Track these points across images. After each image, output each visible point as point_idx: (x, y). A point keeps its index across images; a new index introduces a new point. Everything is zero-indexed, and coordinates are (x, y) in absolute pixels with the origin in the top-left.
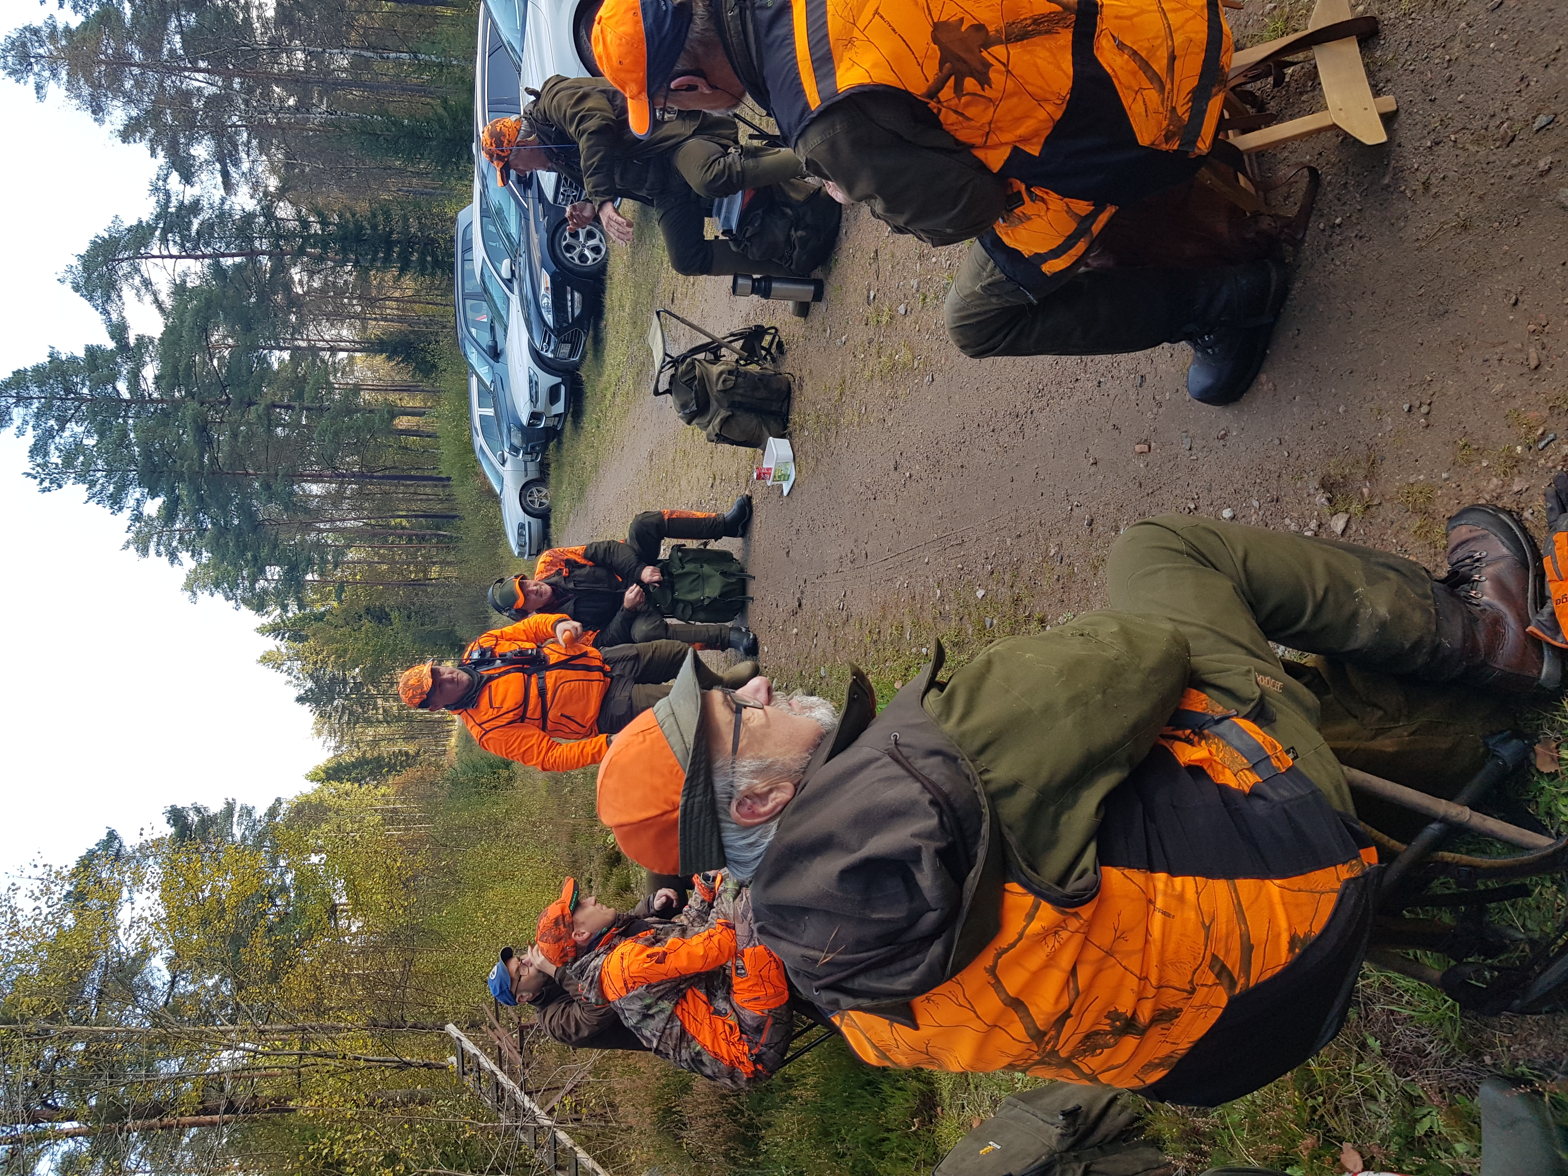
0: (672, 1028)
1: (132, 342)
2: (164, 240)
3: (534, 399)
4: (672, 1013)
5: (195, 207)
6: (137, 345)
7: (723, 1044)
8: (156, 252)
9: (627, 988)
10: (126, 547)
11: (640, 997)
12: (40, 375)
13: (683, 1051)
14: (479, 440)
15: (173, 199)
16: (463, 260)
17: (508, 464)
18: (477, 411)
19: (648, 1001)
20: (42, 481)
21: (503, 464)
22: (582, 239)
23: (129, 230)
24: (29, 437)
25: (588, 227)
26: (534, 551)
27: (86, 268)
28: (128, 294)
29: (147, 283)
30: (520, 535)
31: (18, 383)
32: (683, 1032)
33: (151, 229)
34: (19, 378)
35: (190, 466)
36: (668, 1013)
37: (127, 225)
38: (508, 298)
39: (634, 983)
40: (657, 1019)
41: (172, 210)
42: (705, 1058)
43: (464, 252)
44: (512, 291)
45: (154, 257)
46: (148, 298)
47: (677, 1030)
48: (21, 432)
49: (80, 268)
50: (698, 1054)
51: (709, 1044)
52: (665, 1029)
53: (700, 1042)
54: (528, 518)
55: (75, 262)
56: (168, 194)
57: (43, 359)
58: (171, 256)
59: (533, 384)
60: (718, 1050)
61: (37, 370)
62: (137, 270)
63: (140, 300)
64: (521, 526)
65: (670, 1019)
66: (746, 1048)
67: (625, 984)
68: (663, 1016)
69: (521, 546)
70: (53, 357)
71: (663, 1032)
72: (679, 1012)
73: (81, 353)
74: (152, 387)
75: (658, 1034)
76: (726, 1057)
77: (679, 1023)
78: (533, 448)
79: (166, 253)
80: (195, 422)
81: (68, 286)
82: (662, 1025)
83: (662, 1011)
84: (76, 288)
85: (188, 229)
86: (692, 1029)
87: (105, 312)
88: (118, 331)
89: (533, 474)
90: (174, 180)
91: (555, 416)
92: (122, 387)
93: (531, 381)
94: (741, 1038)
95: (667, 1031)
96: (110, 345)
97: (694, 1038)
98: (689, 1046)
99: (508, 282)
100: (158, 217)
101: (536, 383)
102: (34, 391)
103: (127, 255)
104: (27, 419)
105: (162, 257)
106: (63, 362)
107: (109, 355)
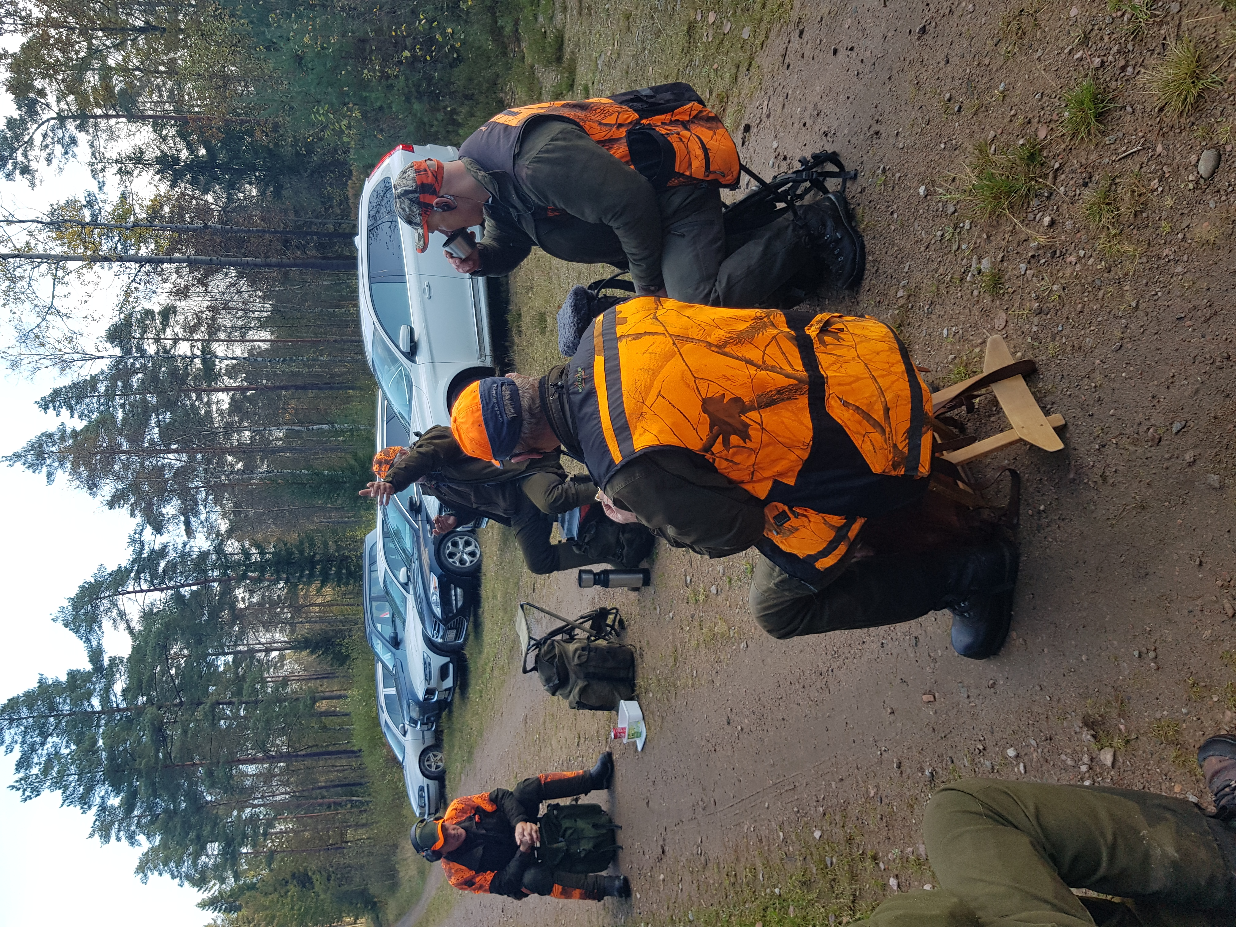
1: (106, 662)
2: (137, 579)
3: (428, 677)
5: (162, 552)
6: (110, 666)
8: (130, 589)
10: (91, 835)
12: (30, 699)
14: (385, 716)
15: (146, 547)
16: (370, 572)
17: (409, 735)
18: (382, 691)
20: (24, 791)
21: (404, 735)
22: (461, 547)
23: (110, 575)
24: (17, 753)
25: (466, 538)
26: (432, 811)
27: (75, 607)
28: (106, 624)
29: (122, 614)
30: (421, 797)
31: (12, 708)
33: (128, 571)
34: (13, 704)
35: (147, 763)
37: (109, 571)
38: (405, 598)
41: (145, 555)
43: (370, 565)
44: (408, 592)
45: (129, 593)
46: (122, 626)
48: (9, 750)
49: (70, 608)
54: (426, 781)
55: (66, 604)
56: (142, 544)
57: (32, 685)
58: (142, 591)
59: (427, 665)
61: (29, 695)
62: (115, 605)
63: (116, 627)
64: (421, 789)
69: (422, 806)
70: (42, 683)
73: (63, 678)
74: (120, 699)
78: (428, 719)
79: (138, 589)
80: (152, 724)
81: (60, 623)
84: (66, 625)
85: (156, 569)
87: (88, 640)
88: (96, 655)
89: (429, 741)
90: (148, 532)
91: (446, 690)
92: (96, 702)
93: (425, 663)
96: (89, 667)
99: (405, 586)
100: (134, 562)
101: (430, 664)
102: (25, 713)
103: (108, 594)
104: (16, 737)
105: (135, 592)
106: (49, 686)
107: (86, 677)
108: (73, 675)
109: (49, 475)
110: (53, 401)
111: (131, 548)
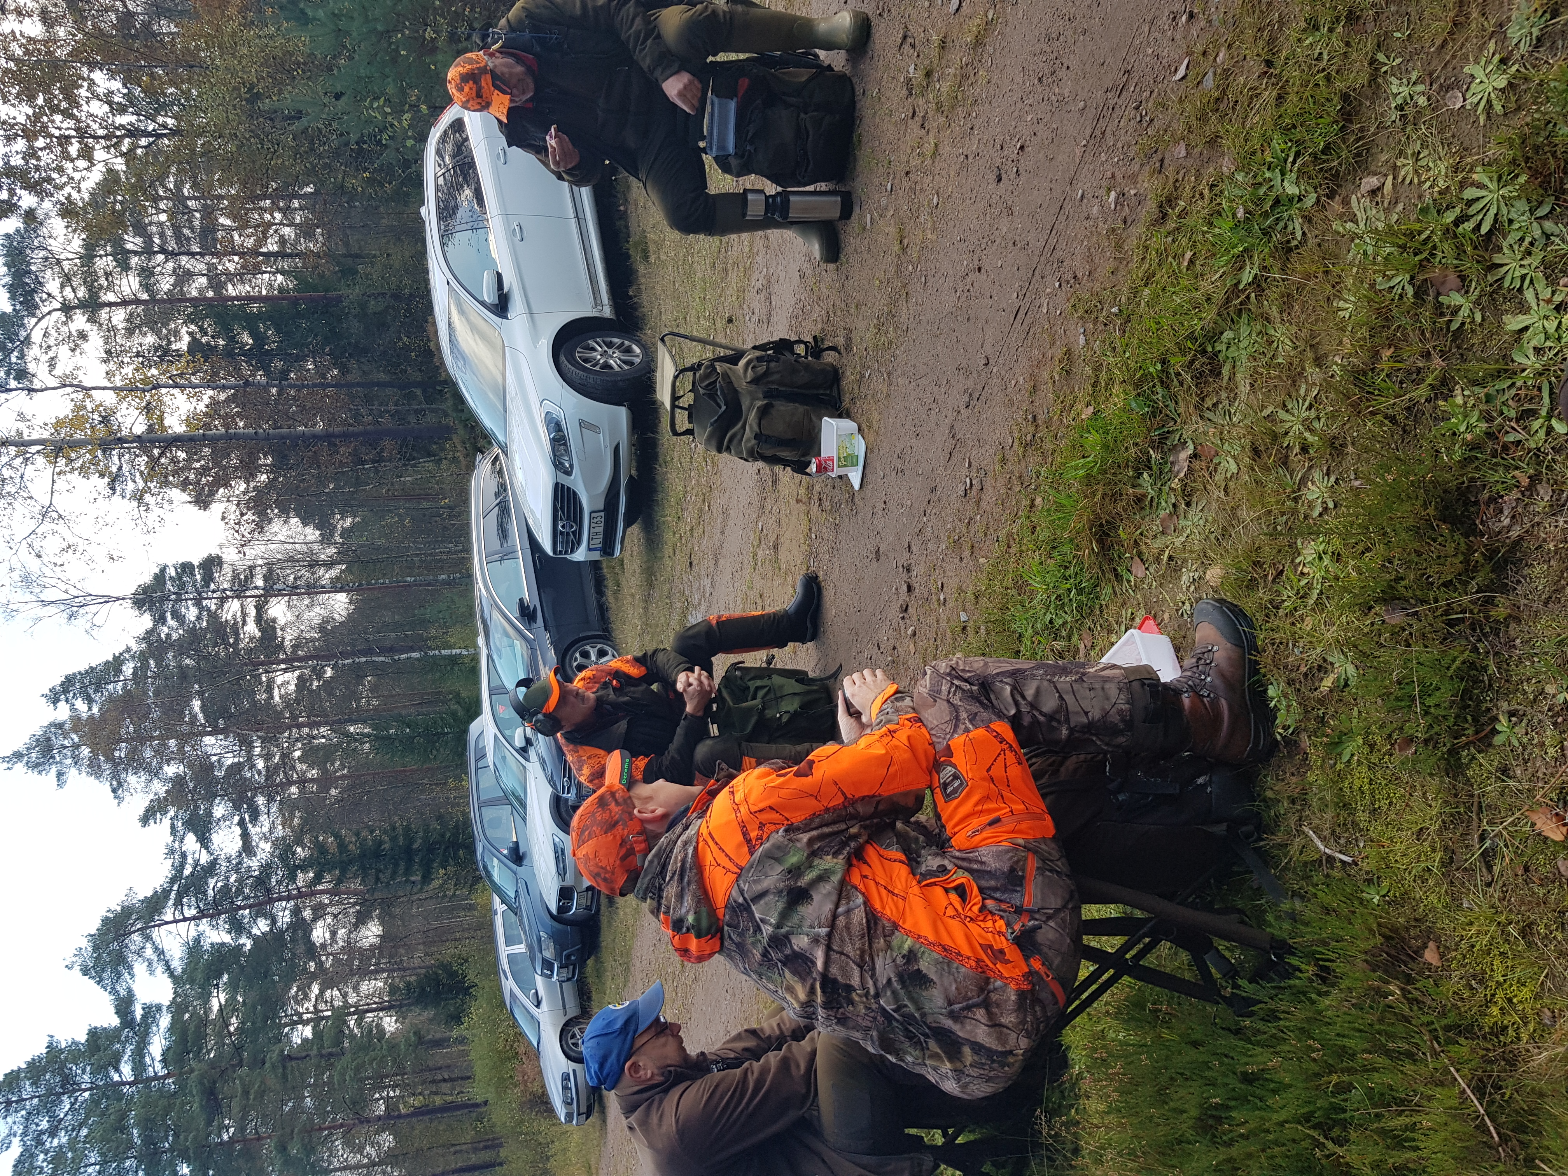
0: (848, 912)
1: (139, 1013)
2: (178, 903)
3: (562, 872)
4: (843, 883)
5: (211, 868)
6: (144, 1017)
7: (955, 925)
8: (168, 917)
9: (749, 841)
11: (774, 856)
12: (34, 1070)
13: (879, 963)
14: (509, 985)
15: (190, 860)
16: (477, 769)
17: (544, 1005)
18: (504, 951)
19: (793, 859)
21: (538, 1005)
23: (143, 902)
26: (583, 1109)
27: (96, 948)
28: (140, 968)
29: (160, 952)
30: (565, 1088)
31: (10, 1084)
32: (873, 918)
33: (166, 893)
34: (13, 1078)
35: (195, 1138)
36: (836, 878)
37: (141, 897)
38: (525, 768)
39: (761, 826)
40: (817, 897)
41: (187, 872)
42: (925, 965)
43: (477, 765)
44: (528, 759)
45: (167, 923)
46: (160, 969)
47: (859, 917)
49: (90, 949)
50: (911, 956)
51: (927, 932)
52: (835, 917)
53: (908, 933)
54: (573, 1065)
55: (84, 943)
56: (184, 855)
57: (40, 1049)
58: (185, 919)
59: (559, 855)
60: (947, 941)
61: (32, 1065)
62: (148, 938)
63: (152, 972)
64: (566, 1077)
65: (843, 891)
66: (1001, 924)
67: (745, 834)
68: (827, 888)
69: (567, 1103)
70: (52, 1049)
71: (832, 925)
72: (856, 879)
73: (82, 1038)
74: (158, 1063)
75: (824, 931)
76: (966, 951)
77: (860, 900)
78: (568, 957)
79: (178, 916)
81: (77, 969)
82: (828, 907)
83: (822, 878)
84: (85, 972)
85: (205, 893)
86: (888, 909)
87: (114, 991)
88: (124, 1006)
89: (573, 1012)
90: (191, 842)
92: (127, 1070)
93: (556, 852)
94: (986, 909)
95: (841, 921)
96: (114, 1021)
97: (896, 926)
98: (889, 946)
99: (524, 750)
100: (173, 880)
101: (563, 850)
102: (28, 1089)
103: (139, 926)
104: (15, 1127)
105: (176, 921)
106: (62, 1051)
107: (112, 1035)
108: (94, 1034)
109: (60, 775)
110: (66, 691)
111: (170, 862)
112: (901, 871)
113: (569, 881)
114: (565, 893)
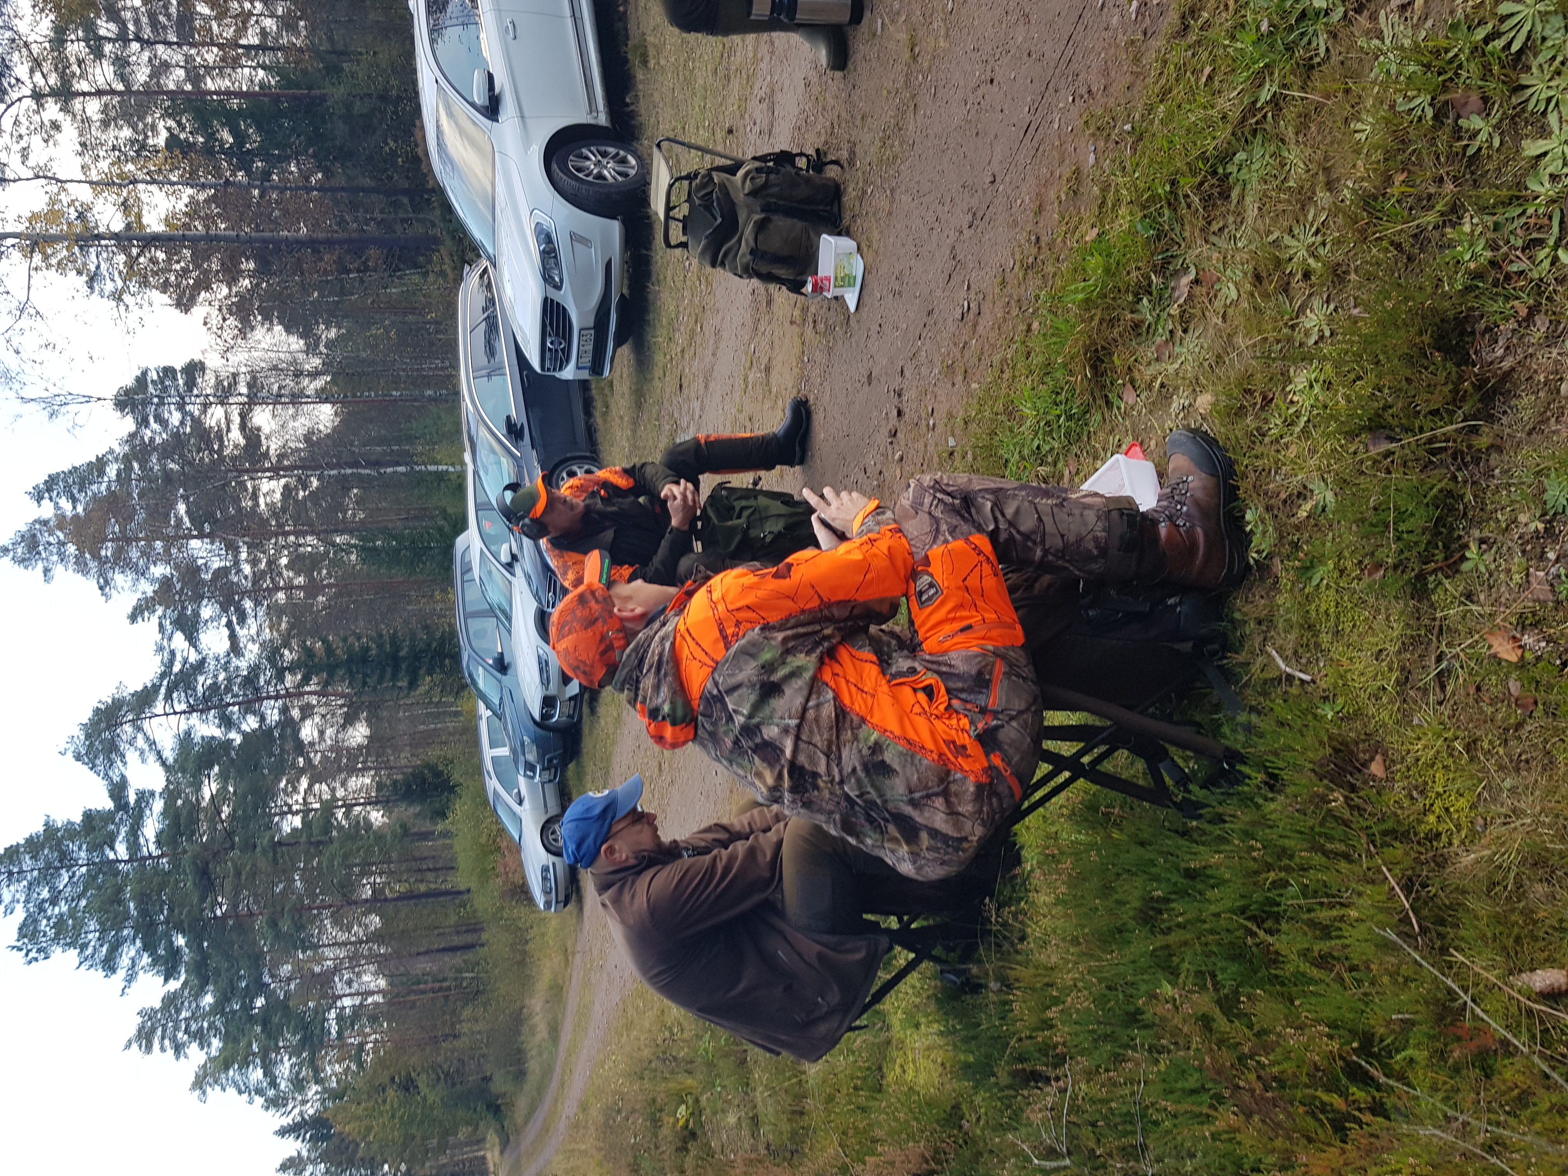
0: (818, 706)
1: (132, 799)
2: (168, 697)
3: (545, 681)
4: (814, 679)
5: (200, 666)
6: (138, 801)
7: (920, 722)
8: (159, 710)
9: (725, 638)
11: (749, 652)
12: (33, 845)
13: (845, 753)
14: (493, 784)
15: (179, 658)
17: (526, 799)
18: (488, 753)
19: (767, 656)
20: (28, 951)
21: (520, 802)
23: (133, 695)
24: (20, 914)
27: (88, 736)
28: (132, 756)
29: (152, 743)
30: (545, 880)
31: (11, 858)
32: (841, 713)
33: (156, 688)
34: (13, 852)
36: (807, 675)
37: (131, 691)
39: (738, 623)
40: (788, 691)
41: (177, 668)
42: (889, 757)
44: (513, 574)
45: (158, 715)
46: (152, 758)
47: (828, 711)
48: (9, 910)
49: (82, 737)
50: (877, 748)
51: (893, 726)
52: (805, 709)
53: (875, 727)
54: (552, 859)
55: (77, 731)
56: (172, 653)
57: (37, 828)
58: (175, 713)
60: (912, 735)
61: (30, 841)
62: (140, 729)
63: (144, 761)
64: (545, 869)
65: (814, 686)
66: (965, 722)
67: (722, 631)
68: (799, 683)
69: (547, 893)
70: (49, 827)
71: (802, 717)
72: (827, 676)
73: (78, 819)
74: (152, 847)
76: (930, 745)
77: (830, 695)
78: (550, 761)
79: (169, 710)
80: (194, 864)
81: (70, 756)
82: (799, 701)
83: (794, 674)
84: (78, 757)
85: (194, 690)
86: (856, 704)
87: (107, 777)
88: (118, 790)
89: (553, 804)
91: (571, 699)
92: (121, 850)
93: (541, 666)
94: (949, 707)
95: (811, 714)
96: (109, 805)
97: (863, 720)
98: (856, 738)
99: (509, 566)
100: (163, 676)
101: (546, 663)
102: (28, 862)
103: (130, 717)
104: (18, 896)
105: (167, 715)
106: (58, 830)
107: (107, 817)
108: (88, 816)
109: (46, 571)
110: (49, 490)
111: (159, 658)
112: (871, 671)
113: (553, 690)
114: (548, 702)
